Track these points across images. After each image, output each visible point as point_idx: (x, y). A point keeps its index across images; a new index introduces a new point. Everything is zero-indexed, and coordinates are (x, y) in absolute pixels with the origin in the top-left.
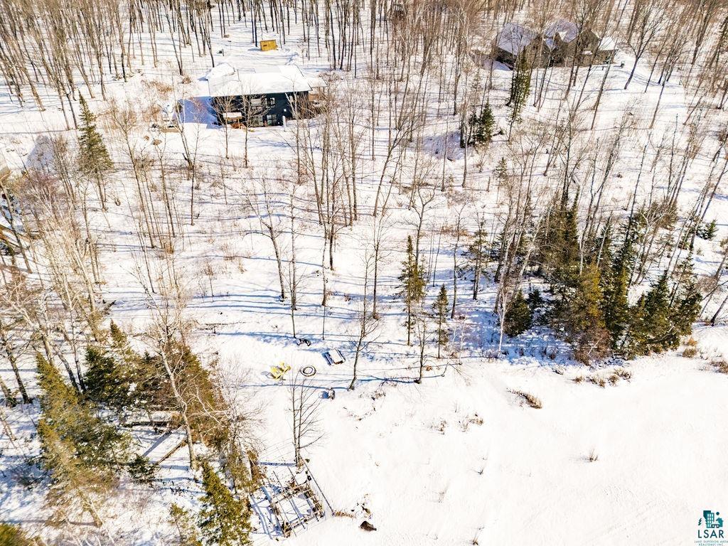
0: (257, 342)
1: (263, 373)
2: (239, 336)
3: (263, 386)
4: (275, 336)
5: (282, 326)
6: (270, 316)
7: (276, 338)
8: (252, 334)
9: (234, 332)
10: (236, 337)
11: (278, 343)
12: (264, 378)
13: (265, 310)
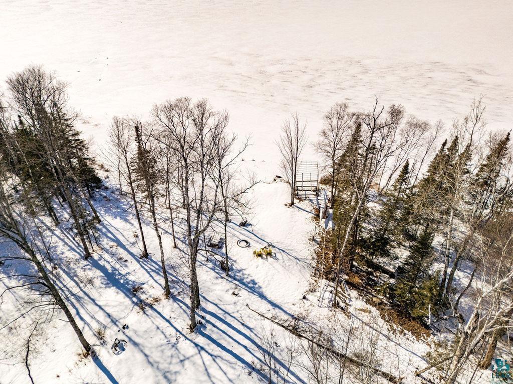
0: (263, 286)
1: (277, 259)
2: (275, 302)
3: (284, 251)
4: (244, 284)
5: (228, 291)
6: (229, 309)
7: (245, 281)
8: (262, 296)
9: (277, 310)
10: (278, 302)
11: (246, 276)
12: (279, 256)
13: (229, 319)
